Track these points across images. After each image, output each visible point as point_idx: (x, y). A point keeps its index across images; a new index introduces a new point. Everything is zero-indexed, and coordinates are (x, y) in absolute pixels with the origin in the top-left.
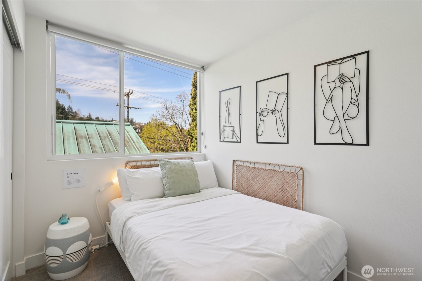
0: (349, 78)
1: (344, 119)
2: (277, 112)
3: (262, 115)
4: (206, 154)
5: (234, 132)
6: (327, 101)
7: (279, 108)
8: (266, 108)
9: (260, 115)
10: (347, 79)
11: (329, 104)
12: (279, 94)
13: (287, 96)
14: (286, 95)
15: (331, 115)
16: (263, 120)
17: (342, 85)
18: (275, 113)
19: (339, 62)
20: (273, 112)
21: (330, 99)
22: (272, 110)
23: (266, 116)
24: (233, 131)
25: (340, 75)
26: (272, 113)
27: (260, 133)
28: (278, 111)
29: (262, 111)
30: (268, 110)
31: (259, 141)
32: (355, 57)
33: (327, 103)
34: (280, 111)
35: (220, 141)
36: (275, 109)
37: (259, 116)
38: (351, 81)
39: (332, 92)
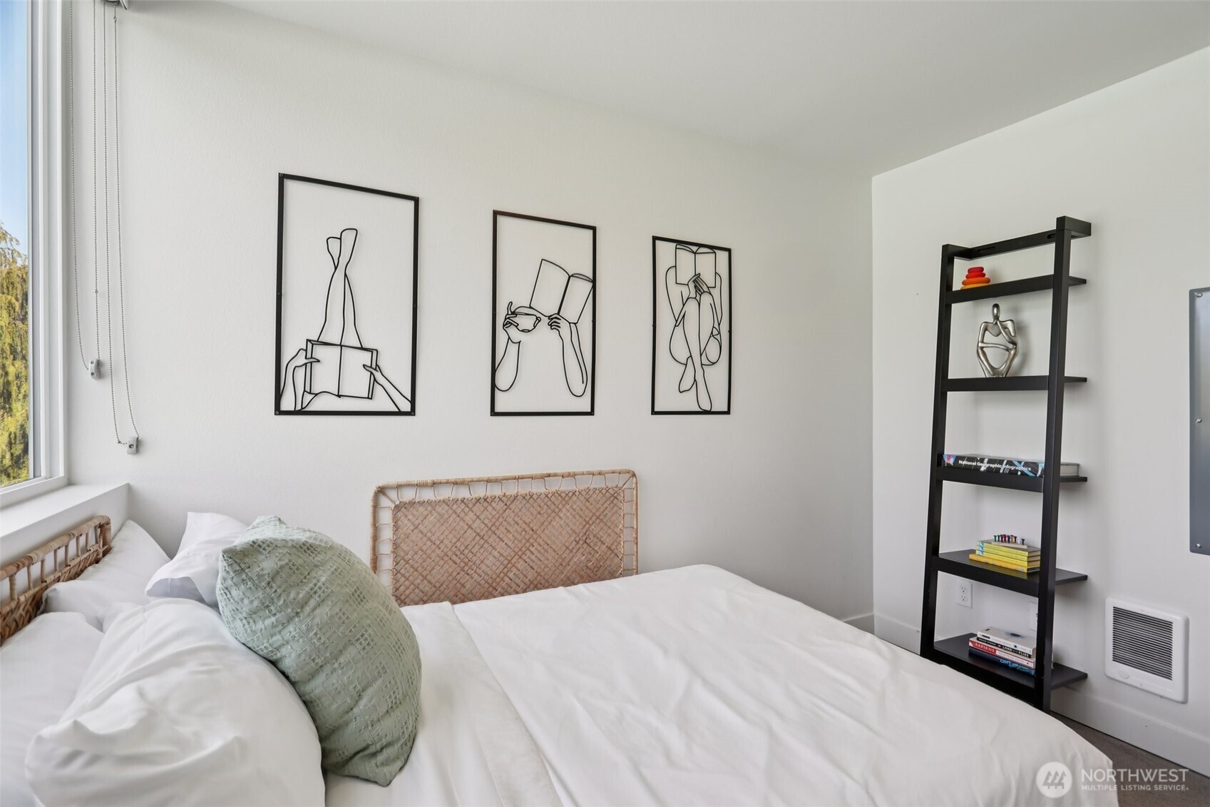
0: (708, 288)
1: (702, 364)
2: (563, 324)
3: (516, 327)
4: (132, 483)
5: (378, 375)
6: (677, 321)
7: (570, 312)
8: (531, 307)
9: (507, 324)
10: (706, 289)
11: (679, 330)
12: (572, 276)
13: (594, 288)
14: (591, 285)
15: (682, 355)
16: (519, 342)
17: (698, 296)
18: (559, 327)
19: (694, 248)
20: (554, 322)
21: (680, 320)
22: (549, 317)
23: (529, 331)
24: (373, 368)
25: (696, 275)
26: (551, 326)
27: (502, 381)
28: (570, 323)
29: (513, 313)
30: (539, 315)
31: (498, 409)
32: (715, 251)
33: (675, 326)
34: (575, 324)
35: (279, 411)
36: (558, 313)
37: (504, 326)
38: (710, 293)
39: (684, 305)
